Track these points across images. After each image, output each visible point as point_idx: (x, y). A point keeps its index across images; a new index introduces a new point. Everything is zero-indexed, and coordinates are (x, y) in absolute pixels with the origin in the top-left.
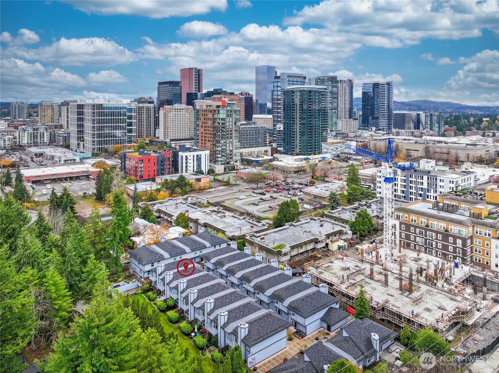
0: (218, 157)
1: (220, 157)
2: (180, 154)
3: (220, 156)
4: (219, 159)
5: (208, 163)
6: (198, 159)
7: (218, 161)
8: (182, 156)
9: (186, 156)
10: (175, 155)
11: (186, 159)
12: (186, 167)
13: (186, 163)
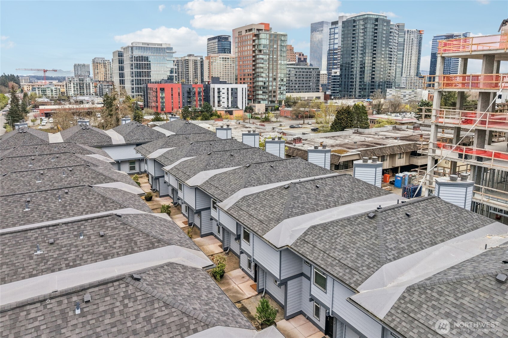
0: (258, 94)
1: (261, 94)
2: (212, 86)
3: (260, 92)
4: (260, 97)
5: (245, 100)
6: (234, 94)
7: (258, 99)
8: (214, 89)
9: (219, 89)
10: (207, 89)
11: (219, 92)
12: (219, 102)
13: (219, 97)
